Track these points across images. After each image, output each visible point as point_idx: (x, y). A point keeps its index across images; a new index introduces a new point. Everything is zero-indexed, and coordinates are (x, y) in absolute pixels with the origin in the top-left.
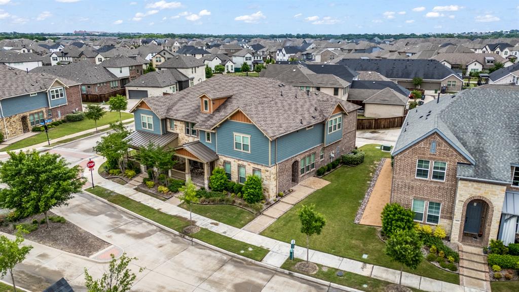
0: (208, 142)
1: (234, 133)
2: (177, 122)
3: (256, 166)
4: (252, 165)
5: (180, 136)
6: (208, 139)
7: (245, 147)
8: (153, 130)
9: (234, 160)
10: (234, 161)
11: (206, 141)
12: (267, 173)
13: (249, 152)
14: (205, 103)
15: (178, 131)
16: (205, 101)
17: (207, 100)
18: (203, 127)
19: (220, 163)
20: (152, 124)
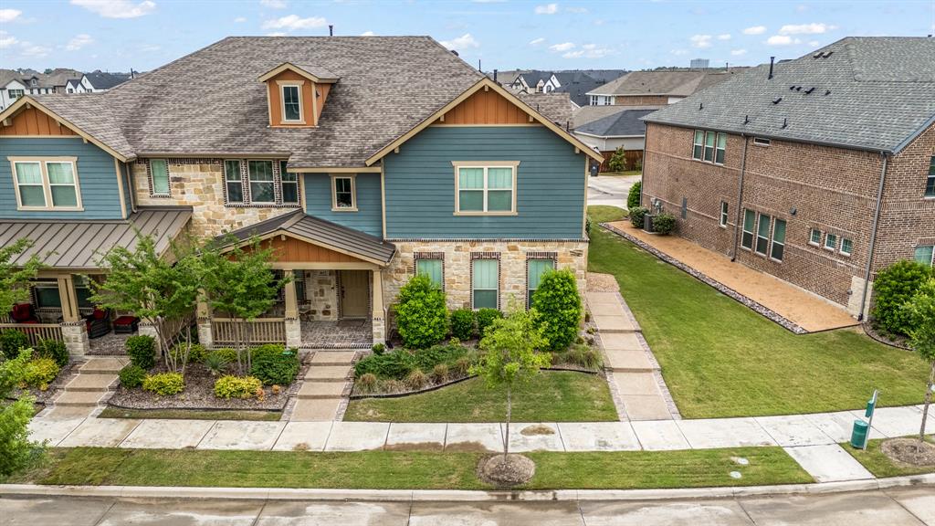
0: (345, 208)
1: (454, 163)
2: (186, 167)
3: (539, 248)
4: (525, 248)
5: (199, 214)
6: (344, 199)
7: (499, 197)
8: (79, 207)
9: (454, 244)
10: (458, 249)
11: (336, 208)
12: (576, 260)
13: (513, 212)
14: (287, 100)
15: (189, 198)
16: (286, 89)
17: (298, 84)
18: (326, 163)
19: (400, 266)
20: (76, 184)
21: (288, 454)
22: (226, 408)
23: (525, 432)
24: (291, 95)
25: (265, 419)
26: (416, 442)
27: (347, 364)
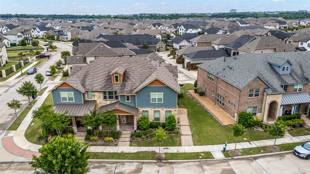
0: (128, 101)
1: (150, 93)
2: (95, 93)
3: (168, 109)
4: (165, 109)
5: (98, 102)
6: (128, 99)
7: (160, 99)
8: (74, 101)
9: (150, 109)
10: (151, 109)
11: (126, 101)
12: (175, 112)
13: (162, 102)
14: (116, 78)
15: (96, 99)
16: (116, 76)
17: (118, 75)
18: (125, 93)
19: (139, 113)
20: (73, 97)
21: (120, 153)
22: (107, 144)
23: (164, 149)
24: (117, 77)
25: (115, 146)
26: (143, 151)
27: (129, 134)
